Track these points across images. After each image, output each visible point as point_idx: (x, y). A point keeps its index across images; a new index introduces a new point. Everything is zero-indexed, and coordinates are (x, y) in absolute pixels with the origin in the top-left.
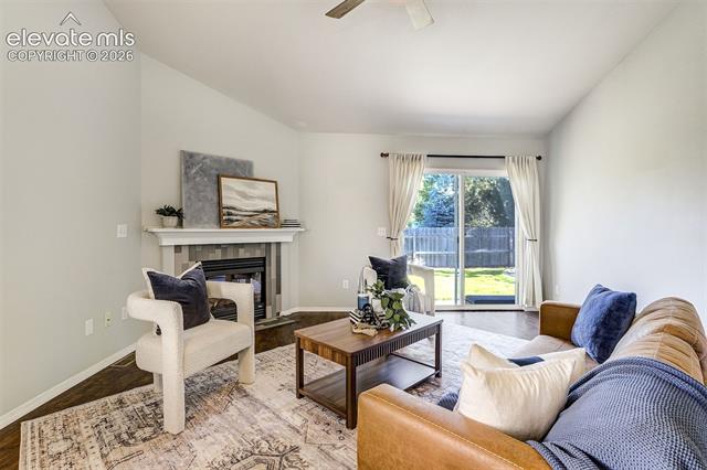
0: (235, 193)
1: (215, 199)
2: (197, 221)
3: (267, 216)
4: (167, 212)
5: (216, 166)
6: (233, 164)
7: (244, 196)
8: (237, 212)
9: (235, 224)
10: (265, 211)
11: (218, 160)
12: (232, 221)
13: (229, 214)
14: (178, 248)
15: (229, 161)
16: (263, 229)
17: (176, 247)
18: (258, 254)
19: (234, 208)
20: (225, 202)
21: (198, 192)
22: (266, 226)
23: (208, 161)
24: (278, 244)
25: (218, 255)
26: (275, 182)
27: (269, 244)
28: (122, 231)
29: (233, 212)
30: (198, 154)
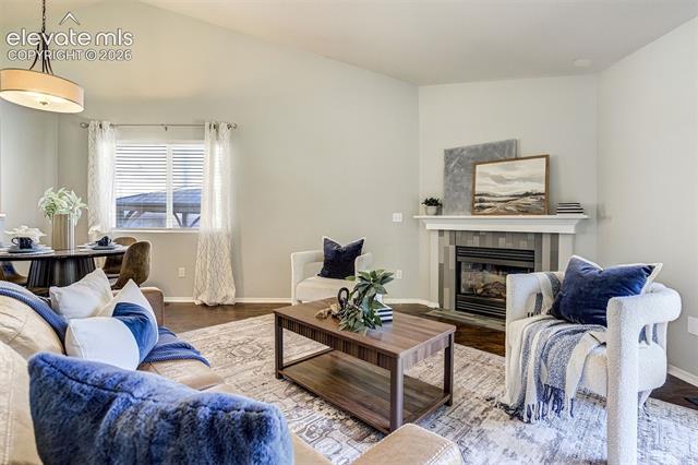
0: (489, 179)
1: (471, 187)
2: (454, 209)
3: (529, 200)
4: (431, 202)
5: (473, 155)
6: (489, 150)
7: (500, 180)
8: (489, 199)
9: (487, 211)
10: (527, 194)
11: (474, 150)
12: (483, 208)
13: (481, 201)
14: (441, 232)
15: (486, 147)
16: (521, 216)
17: (440, 231)
18: (523, 245)
19: (486, 195)
20: (478, 190)
21: (455, 182)
22: (526, 212)
23: (465, 152)
24: (555, 236)
25: (475, 242)
26: (547, 157)
27: (539, 235)
28: (397, 217)
29: (485, 198)
30: (457, 149)
